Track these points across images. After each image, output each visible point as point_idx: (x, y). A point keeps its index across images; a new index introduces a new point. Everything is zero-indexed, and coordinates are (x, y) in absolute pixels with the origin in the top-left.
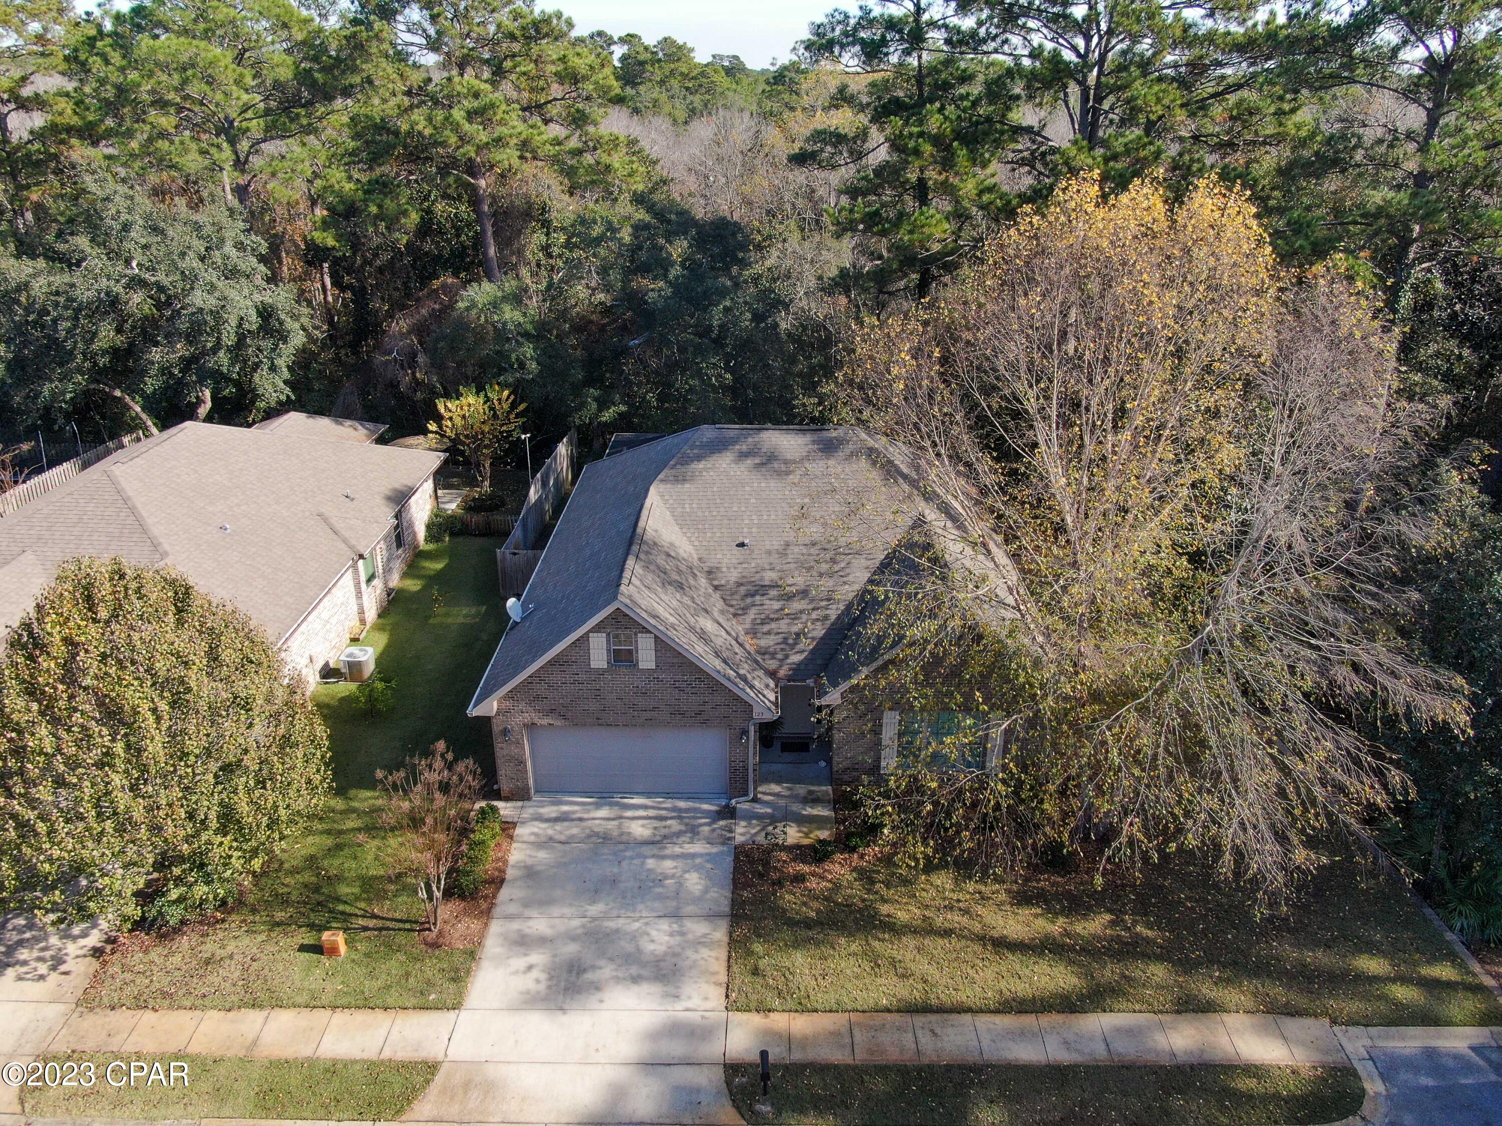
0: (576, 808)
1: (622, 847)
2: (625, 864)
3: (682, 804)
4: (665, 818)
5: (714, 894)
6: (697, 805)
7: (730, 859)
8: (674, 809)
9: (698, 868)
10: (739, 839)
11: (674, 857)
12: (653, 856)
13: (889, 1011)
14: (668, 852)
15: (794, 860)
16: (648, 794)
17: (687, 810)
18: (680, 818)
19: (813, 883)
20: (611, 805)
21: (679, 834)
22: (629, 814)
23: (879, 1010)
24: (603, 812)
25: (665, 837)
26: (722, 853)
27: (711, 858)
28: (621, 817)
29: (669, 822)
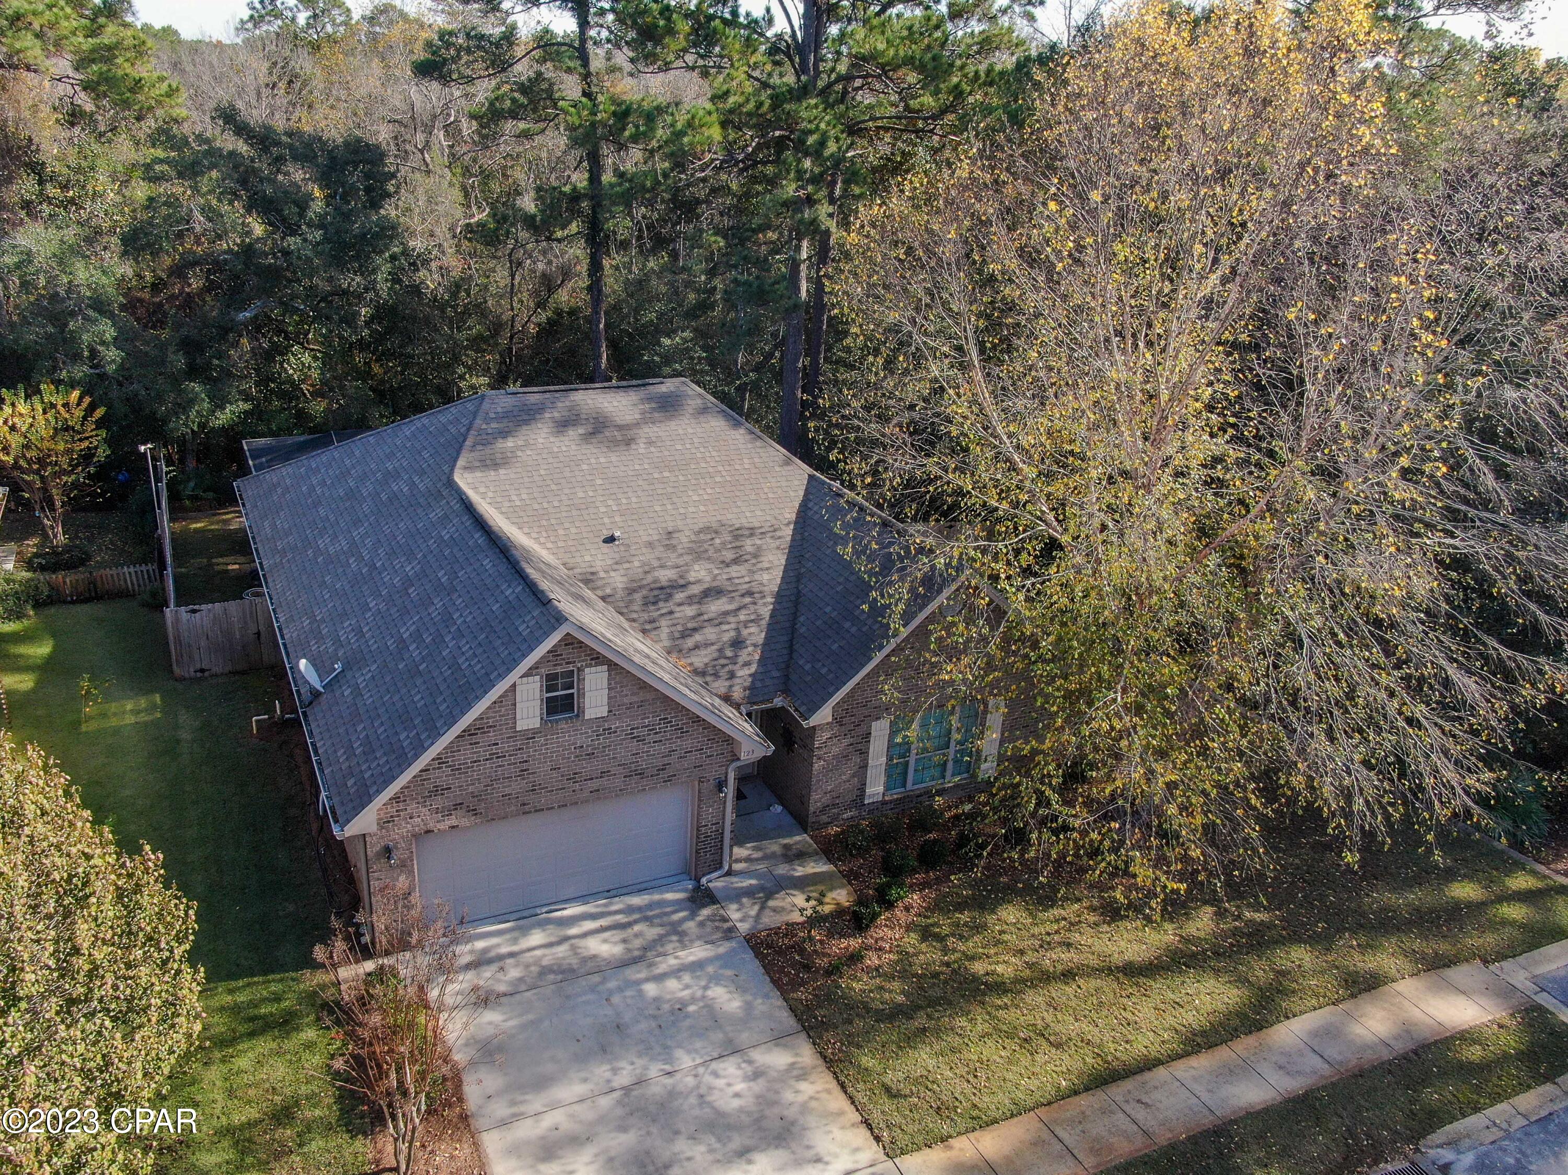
0: (494, 941)
1: (596, 978)
2: (616, 999)
3: (636, 900)
4: (629, 925)
5: (760, 1006)
6: (656, 897)
7: (749, 955)
8: (630, 910)
9: (716, 979)
10: (744, 927)
11: (676, 973)
12: (647, 980)
13: (1076, 1093)
14: (662, 968)
15: (830, 935)
16: (583, 898)
17: (650, 906)
18: (646, 919)
19: (872, 960)
20: (542, 924)
21: (660, 940)
22: (574, 931)
23: (1063, 1096)
24: (536, 938)
25: (645, 949)
26: (733, 950)
27: (724, 960)
28: (567, 938)
29: (637, 928)
